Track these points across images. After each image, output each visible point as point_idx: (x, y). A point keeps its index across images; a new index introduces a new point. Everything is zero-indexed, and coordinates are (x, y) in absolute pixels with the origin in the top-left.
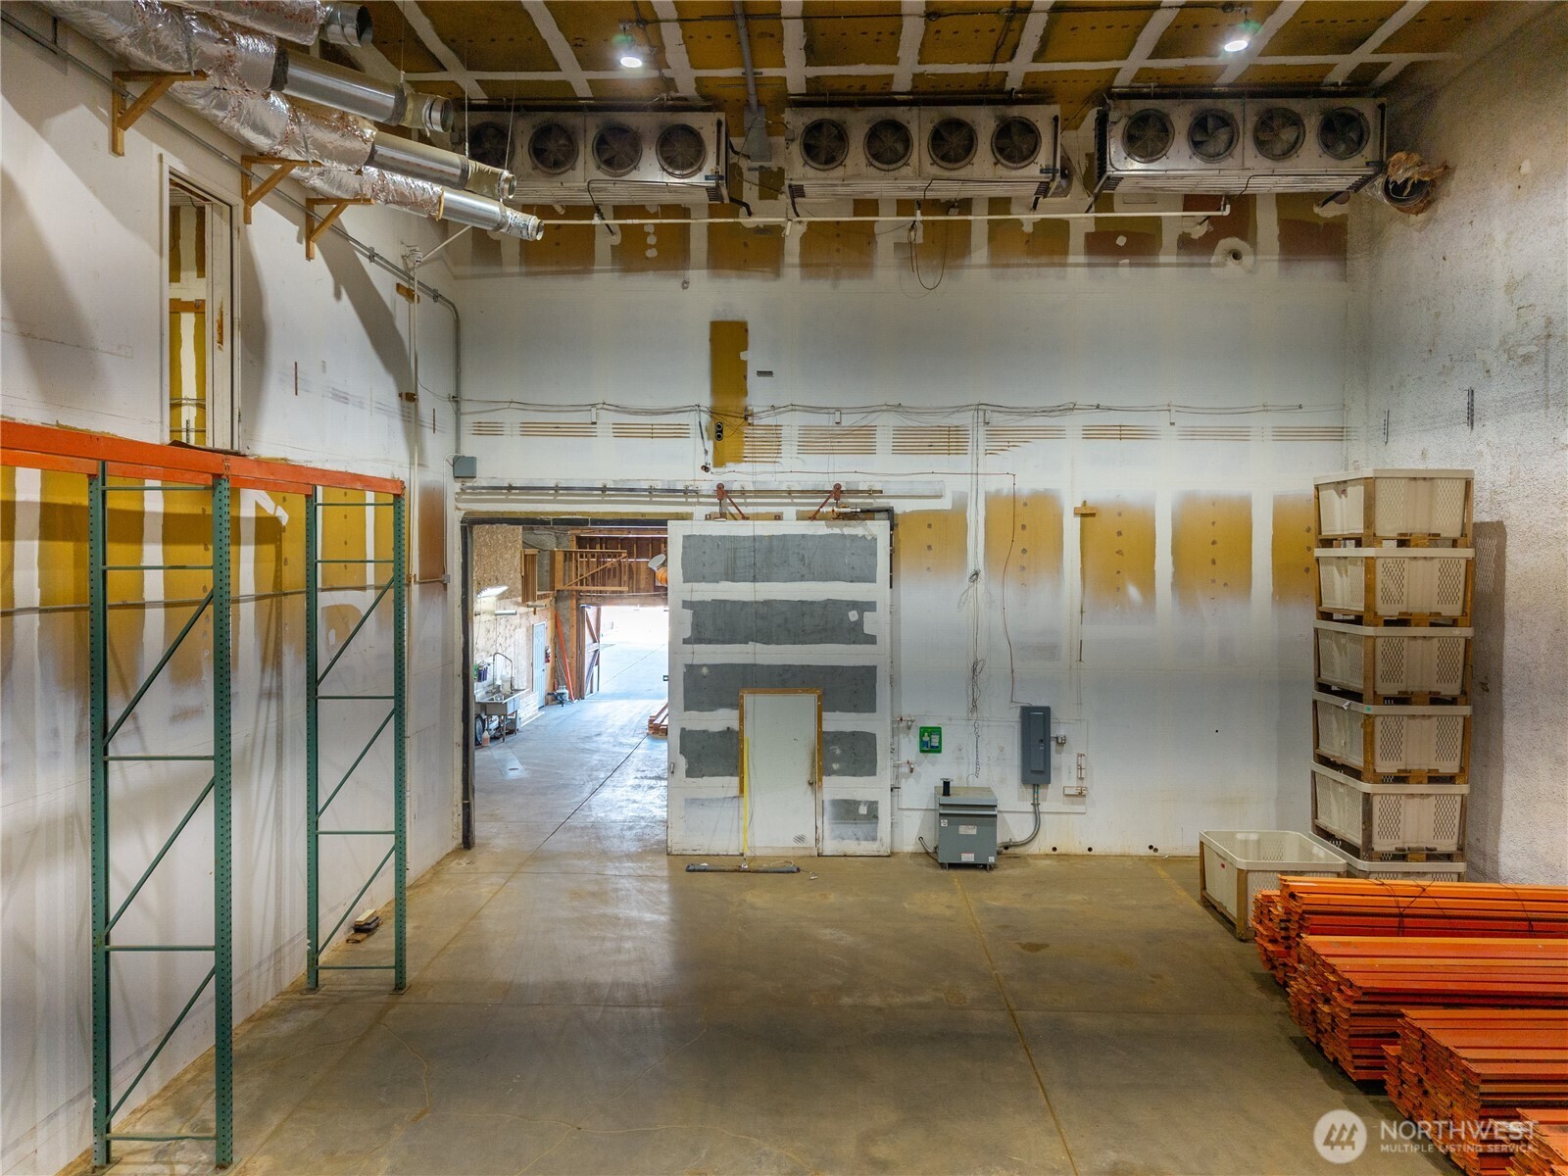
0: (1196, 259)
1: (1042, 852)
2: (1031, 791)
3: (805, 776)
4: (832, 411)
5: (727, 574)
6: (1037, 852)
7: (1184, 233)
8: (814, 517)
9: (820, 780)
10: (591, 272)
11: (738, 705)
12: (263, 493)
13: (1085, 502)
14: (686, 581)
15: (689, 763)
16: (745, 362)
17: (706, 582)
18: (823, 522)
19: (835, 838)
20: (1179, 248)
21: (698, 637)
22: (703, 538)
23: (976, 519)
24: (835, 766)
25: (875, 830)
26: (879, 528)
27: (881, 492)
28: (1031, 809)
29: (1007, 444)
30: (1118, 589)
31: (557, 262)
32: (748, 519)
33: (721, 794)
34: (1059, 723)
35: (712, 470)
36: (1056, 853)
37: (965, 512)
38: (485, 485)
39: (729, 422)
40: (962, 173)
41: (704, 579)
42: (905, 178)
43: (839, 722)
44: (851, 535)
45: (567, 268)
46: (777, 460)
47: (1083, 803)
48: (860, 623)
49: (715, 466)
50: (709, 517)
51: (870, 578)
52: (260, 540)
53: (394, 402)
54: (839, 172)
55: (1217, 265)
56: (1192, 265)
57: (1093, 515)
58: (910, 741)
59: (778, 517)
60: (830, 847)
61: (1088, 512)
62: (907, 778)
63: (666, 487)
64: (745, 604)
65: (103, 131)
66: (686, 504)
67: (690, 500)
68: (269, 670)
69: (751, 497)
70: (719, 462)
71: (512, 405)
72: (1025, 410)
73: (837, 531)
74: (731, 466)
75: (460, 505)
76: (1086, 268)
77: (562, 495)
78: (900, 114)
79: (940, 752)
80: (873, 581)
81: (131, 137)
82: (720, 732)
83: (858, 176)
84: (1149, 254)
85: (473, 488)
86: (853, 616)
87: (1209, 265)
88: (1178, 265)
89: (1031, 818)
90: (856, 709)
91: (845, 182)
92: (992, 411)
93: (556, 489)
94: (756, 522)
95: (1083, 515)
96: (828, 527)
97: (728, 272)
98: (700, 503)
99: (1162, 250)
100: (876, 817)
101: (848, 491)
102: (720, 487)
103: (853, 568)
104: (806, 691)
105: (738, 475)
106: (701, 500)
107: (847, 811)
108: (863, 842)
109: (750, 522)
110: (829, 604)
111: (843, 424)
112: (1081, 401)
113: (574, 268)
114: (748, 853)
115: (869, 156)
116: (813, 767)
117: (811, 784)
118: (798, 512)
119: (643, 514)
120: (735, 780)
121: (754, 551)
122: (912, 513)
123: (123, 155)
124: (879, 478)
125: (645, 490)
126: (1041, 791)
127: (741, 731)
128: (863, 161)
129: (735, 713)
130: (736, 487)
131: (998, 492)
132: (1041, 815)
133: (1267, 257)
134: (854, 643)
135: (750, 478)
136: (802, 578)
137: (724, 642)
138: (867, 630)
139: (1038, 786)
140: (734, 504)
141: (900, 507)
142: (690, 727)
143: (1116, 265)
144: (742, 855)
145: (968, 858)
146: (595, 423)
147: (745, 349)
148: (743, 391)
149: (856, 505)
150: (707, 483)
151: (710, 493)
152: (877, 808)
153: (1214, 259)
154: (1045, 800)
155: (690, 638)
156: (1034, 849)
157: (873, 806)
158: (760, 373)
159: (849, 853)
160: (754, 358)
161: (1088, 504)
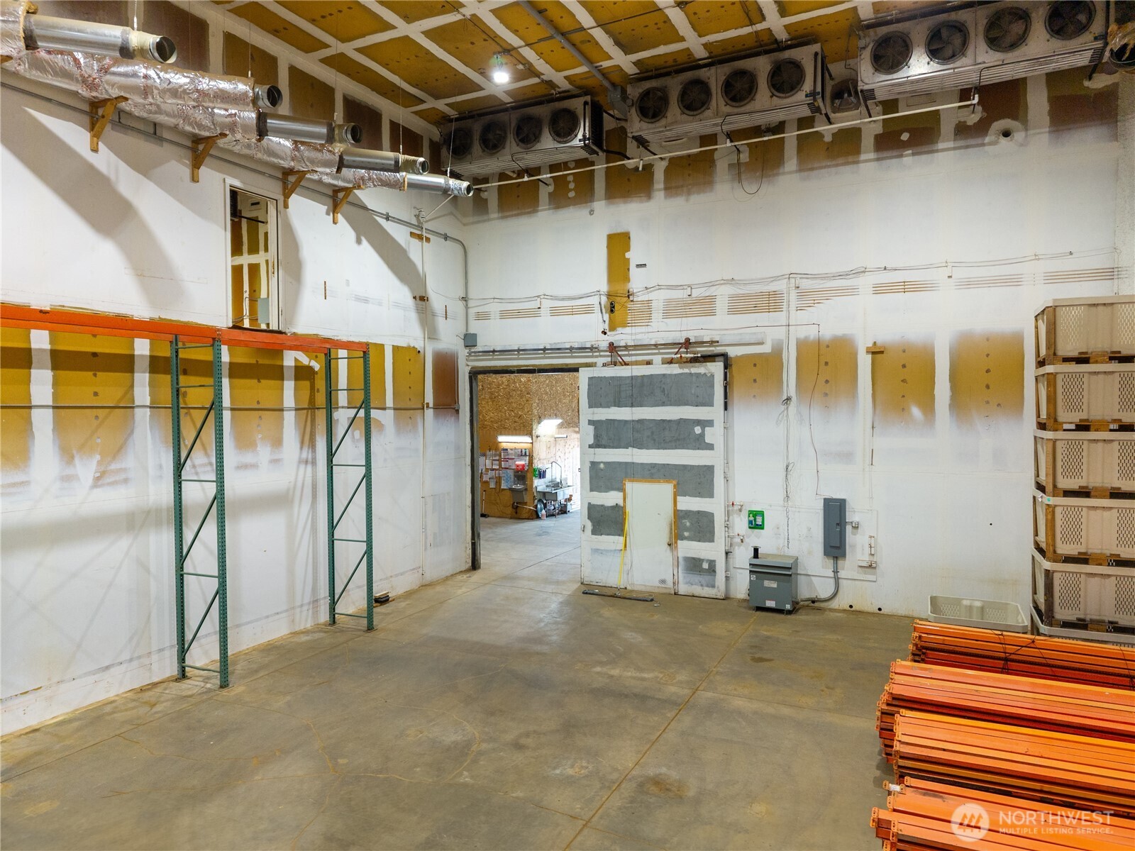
0: (972, 142)
1: (841, 608)
2: (832, 561)
3: (666, 539)
4: (685, 287)
5: (615, 402)
6: (837, 607)
7: (960, 122)
8: (671, 362)
9: (676, 543)
10: (537, 211)
11: (622, 489)
12: (300, 353)
13: (875, 343)
14: (590, 407)
15: (593, 525)
16: (629, 259)
17: (602, 407)
18: (677, 365)
19: (687, 583)
20: (956, 135)
21: (597, 444)
22: (600, 378)
23: (790, 358)
24: (686, 534)
25: (714, 581)
26: (717, 368)
27: (718, 342)
28: (832, 575)
29: (813, 302)
30: (903, 409)
31: (518, 208)
32: (628, 365)
33: (613, 547)
34: (854, 511)
35: (608, 333)
36: (852, 609)
37: (782, 354)
38: (481, 350)
39: (619, 301)
40: (748, 108)
41: (601, 406)
42: (706, 119)
43: (689, 503)
44: (695, 373)
45: (523, 211)
46: (649, 324)
47: (874, 574)
48: (702, 435)
49: (610, 331)
50: (604, 365)
51: (709, 403)
52: (297, 378)
53: (410, 302)
54: (663, 122)
55: (990, 144)
56: (967, 147)
57: (882, 352)
58: (741, 520)
59: (649, 363)
60: (683, 589)
61: (878, 350)
62: (739, 546)
63: (580, 346)
64: (626, 422)
65: (186, 171)
66: (592, 357)
67: (595, 354)
68: (305, 449)
69: (633, 350)
70: (612, 328)
71: (496, 300)
72: (826, 276)
73: (686, 371)
74: (620, 330)
75: (469, 363)
76: (876, 162)
77: (522, 354)
78: (703, 73)
79: (763, 529)
80: (712, 405)
81: (204, 171)
82: (611, 507)
83: (675, 122)
84: (929, 144)
85: (475, 352)
86: (698, 430)
87: (983, 145)
88: (955, 149)
89: (832, 581)
90: (700, 495)
91: (668, 128)
92: (800, 278)
93: (519, 350)
94: (633, 367)
95: (873, 353)
96: (680, 368)
97: (617, 200)
98: (601, 356)
99: (941, 138)
100: (714, 571)
101: (695, 343)
102: (611, 344)
103: (698, 396)
104: (668, 482)
105: (623, 336)
106: (602, 353)
107: (694, 565)
108: (706, 588)
109: (629, 367)
110: (680, 422)
111: (693, 296)
112: (870, 265)
113: (527, 211)
114: (629, 588)
115: (682, 108)
116: (671, 533)
117: (669, 545)
118: (663, 359)
119: (567, 365)
120: (621, 539)
121: (632, 386)
122: (742, 356)
123: (198, 182)
124: (718, 332)
125: (567, 349)
126: (840, 562)
127: (625, 506)
128: (678, 111)
129: (621, 494)
130: (622, 344)
131: (806, 338)
132: (840, 581)
133: (1038, 131)
134: (698, 449)
135: (629, 337)
136: (663, 404)
137: (613, 447)
138: (708, 440)
139: (837, 558)
140: (619, 356)
141: (733, 352)
142: (594, 502)
143: (901, 156)
144: (626, 588)
145: (770, 604)
146: (539, 308)
147: (628, 250)
148: (627, 279)
149: (700, 352)
150: (603, 342)
151: (605, 349)
152: (715, 565)
153: (987, 140)
154: (843, 569)
155: (593, 444)
156: (834, 604)
157: (712, 564)
158: (638, 266)
159: (697, 594)
160: (634, 256)
161: (878, 343)
